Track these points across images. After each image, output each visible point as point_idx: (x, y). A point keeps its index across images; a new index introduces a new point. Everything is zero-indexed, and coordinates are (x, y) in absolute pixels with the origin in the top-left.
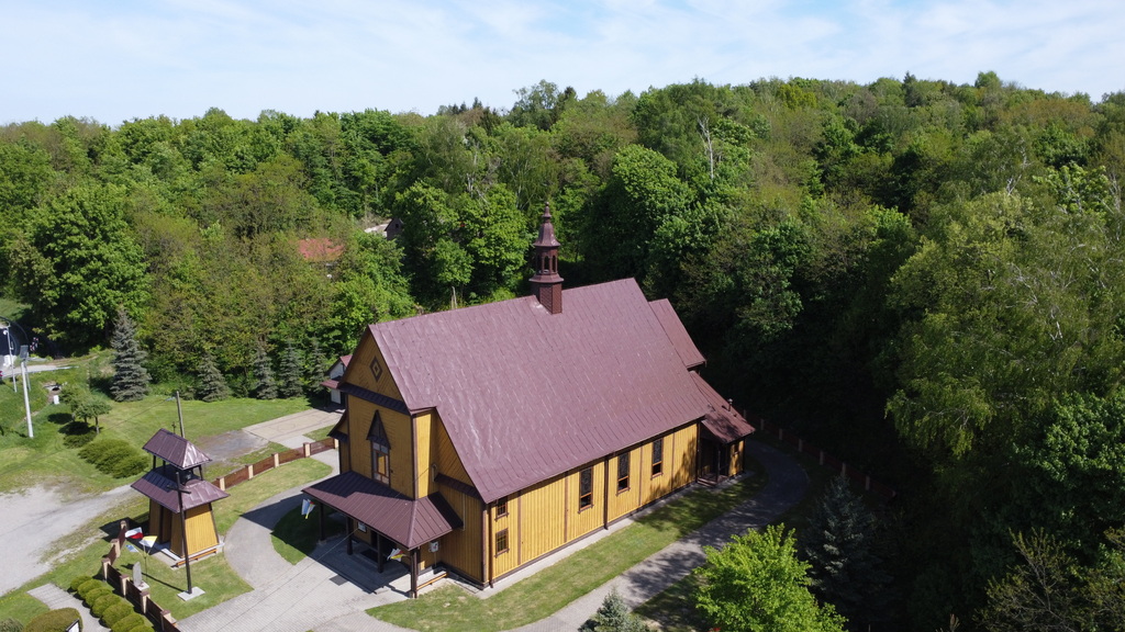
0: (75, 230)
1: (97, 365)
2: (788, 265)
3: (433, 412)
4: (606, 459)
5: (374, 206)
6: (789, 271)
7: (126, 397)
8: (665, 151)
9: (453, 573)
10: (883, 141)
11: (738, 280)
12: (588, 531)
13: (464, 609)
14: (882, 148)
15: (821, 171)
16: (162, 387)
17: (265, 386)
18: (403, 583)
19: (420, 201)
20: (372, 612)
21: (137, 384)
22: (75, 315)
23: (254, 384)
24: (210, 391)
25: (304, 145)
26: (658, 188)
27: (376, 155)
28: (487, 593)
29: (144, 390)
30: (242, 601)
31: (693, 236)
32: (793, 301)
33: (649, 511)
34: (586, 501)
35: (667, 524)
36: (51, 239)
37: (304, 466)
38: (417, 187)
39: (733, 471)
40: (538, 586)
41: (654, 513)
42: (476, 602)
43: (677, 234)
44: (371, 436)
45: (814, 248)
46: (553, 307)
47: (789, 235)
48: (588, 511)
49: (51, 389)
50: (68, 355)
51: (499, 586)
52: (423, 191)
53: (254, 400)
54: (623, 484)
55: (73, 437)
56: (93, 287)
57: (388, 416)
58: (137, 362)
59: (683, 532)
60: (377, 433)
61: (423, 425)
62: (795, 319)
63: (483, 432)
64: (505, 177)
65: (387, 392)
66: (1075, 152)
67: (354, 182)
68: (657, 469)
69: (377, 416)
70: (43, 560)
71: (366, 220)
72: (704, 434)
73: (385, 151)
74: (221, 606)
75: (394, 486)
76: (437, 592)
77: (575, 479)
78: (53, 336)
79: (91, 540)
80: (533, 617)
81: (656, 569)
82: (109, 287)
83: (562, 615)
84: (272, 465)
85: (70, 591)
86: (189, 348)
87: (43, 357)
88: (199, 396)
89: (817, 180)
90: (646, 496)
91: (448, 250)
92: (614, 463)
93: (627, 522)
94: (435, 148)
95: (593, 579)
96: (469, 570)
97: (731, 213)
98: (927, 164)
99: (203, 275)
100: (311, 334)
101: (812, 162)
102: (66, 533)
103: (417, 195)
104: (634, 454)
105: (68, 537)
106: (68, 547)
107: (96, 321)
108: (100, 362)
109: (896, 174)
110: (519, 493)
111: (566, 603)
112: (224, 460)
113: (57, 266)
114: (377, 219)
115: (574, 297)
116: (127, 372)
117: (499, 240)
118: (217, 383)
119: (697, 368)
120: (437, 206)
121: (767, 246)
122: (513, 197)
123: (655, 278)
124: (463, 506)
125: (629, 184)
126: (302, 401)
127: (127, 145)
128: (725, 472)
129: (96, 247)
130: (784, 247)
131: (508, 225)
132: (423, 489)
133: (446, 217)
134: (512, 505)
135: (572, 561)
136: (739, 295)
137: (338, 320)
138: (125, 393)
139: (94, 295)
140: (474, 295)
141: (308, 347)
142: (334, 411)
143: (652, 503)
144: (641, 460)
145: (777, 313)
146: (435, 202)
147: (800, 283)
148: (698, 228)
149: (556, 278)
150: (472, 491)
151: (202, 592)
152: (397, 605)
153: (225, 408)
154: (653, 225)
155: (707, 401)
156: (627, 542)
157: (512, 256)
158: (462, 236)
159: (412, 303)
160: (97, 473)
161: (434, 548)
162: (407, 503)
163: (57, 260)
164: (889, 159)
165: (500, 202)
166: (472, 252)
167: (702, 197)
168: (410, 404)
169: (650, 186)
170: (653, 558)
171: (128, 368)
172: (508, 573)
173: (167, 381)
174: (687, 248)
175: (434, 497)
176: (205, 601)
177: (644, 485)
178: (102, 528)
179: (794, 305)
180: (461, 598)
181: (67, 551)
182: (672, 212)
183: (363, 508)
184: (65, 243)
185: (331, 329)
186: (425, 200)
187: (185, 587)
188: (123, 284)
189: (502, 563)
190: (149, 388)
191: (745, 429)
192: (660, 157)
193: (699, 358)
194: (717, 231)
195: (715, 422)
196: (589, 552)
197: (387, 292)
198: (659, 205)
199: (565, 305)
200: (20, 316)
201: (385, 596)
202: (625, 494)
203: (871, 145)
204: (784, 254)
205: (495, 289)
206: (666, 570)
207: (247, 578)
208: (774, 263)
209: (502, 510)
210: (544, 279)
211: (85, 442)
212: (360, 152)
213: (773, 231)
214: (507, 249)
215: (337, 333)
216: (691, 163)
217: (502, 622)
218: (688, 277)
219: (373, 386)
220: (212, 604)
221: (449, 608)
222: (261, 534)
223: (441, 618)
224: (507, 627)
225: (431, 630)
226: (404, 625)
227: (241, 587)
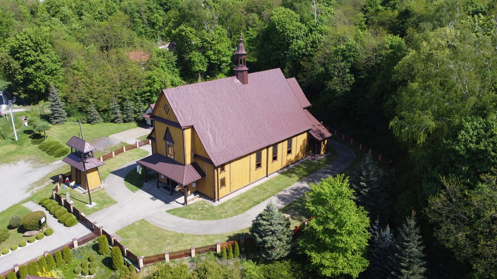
0: (28, 48)
1: (43, 109)
2: (349, 62)
3: (192, 127)
4: (267, 147)
5: (162, 36)
6: (349, 65)
7: (57, 123)
8: (294, 9)
9: (202, 195)
10: (395, 4)
11: (326, 69)
12: (259, 178)
13: (207, 210)
14: (394, 7)
15: (366, 19)
16: (72, 118)
17: (117, 117)
18: (181, 200)
19: (184, 33)
20: (168, 212)
21: (61, 117)
22: (31, 86)
23: (113, 116)
24: (93, 120)
25: (129, 8)
26: (291, 27)
27: (162, 12)
28: (217, 203)
29: (64, 119)
30: (113, 208)
31: (306, 49)
32: (350, 78)
33: (286, 170)
34: (259, 165)
35: (293, 175)
36: (17, 52)
37: (136, 152)
38: (182, 27)
39: (322, 153)
40: (238, 200)
41: (288, 170)
42: (212, 207)
43: (299, 48)
44: (165, 138)
45: (361, 54)
46: (244, 81)
47: (350, 48)
48: (259, 170)
49: (23, 119)
50: (29, 105)
51: (222, 201)
52: (185, 29)
53: (113, 124)
54: (275, 158)
55: (35, 140)
56: (38, 74)
57: (172, 130)
58: (60, 107)
59: (300, 178)
60: (168, 137)
61: (188, 133)
62: (351, 86)
63: (214, 136)
64: (221, 22)
65: (172, 119)
66: (482, 9)
67: (153, 25)
68: (289, 152)
69: (167, 130)
70: (27, 192)
71: (159, 43)
72: (310, 136)
73: (166, 11)
74: (104, 210)
75: (176, 160)
76: (195, 203)
77: (254, 156)
78: (23, 96)
79: (47, 183)
80: (236, 213)
81: (288, 193)
82: (46, 74)
83: (249, 212)
84: (123, 151)
85: (40, 204)
86: (84, 101)
87: (19, 105)
88: (89, 122)
89: (363, 23)
90: (284, 164)
91: (196, 56)
92: (271, 149)
93: (277, 174)
94: (190, 8)
95: (262, 198)
96: (209, 194)
97: (324, 38)
98: (414, 15)
99: (87, 68)
100: (136, 95)
101: (361, 14)
102: (36, 181)
103: (183, 31)
104: (280, 146)
105: (37, 182)
106: (37, 186)
107: (41, 89)
108: (44, 107)
109: (399, 20)
110: (230, 162)
111: (250, 207)
112: (102, 149)
113: (21, 65)
114: (164, 42)
115: (253, 77)
116: (56, 112)
117: (219, 52)
118: (96, 116)
119: (308, 108)
120: (191, 36)
121: (340, 53)
122: (225, 32)
123: (289, 68)
124: (206, 167)
125: (278, 25)
126: (134, 124)
127: (48, 8)
128: (319, 153)
129: (38, 56)
130: (347, 54)
131: (223, 45)
132: (188, 161)
133: (195, 41)
134: (227, 167)
135: (253, 191)
136: (327, 76)
137: (148, 88)
138: (56, 121)
139: (39, 78)
140: (208, 77)
141: (135, 100)
142: (148, 128)
143: (287, 166)
144: (282, 148)
145: (343, 84)
146: (191, 34)
147: (354, 70)
148: (309, 45)
149: (245, 68)
150: (210, 161)
151: (96, 204)
152: (179, 209)
153: (101, 127)
154: (289, 44)
155: (312, 123)
156: (276, 182)
157: (225, 59)
158: (202, 50)
159: (181, 80)
160: (47, 155)
161: (194, 185)
162: (182, 167)
163: (21, 62)
164: (396, 13)
165: (219, 34)
166: (207, 57)
167: (311, 31)
168: (182, 124)
169: (287, 26)
170: (288, 189)
171: (57, 110)
172: (225, 195)
173: (74, 116)
174: (304, 55)
175: (194, 164)
176: (97, 208)
177: (284, 158)
178: (51, 178)
179: (351, 80)
180: (206, 206)
181: (37, 188)
182: (297, 38)
183: (163, 169)
184: (24, 54)
185: (146, 92)
186: (185, 33)
187: (89, 202)
188: (51, 73)
189: (223, 191)
190: (67, 119)
191: (328, 134)
192: (293, 12)
193: (308, 104)
194: (317, 47)
195: (314, 132)
196: (260, 187)
197: (170, 76)
198: (291, 35)
199: (249, 81)
200: (6, 87)
201: (173, 205)
202: (275, 162)
203: (388, 6)
204: (347, 57)
205: (218, 74)
206: (293, 194)
207: (115, 198)
208: (343, 61)
209: (223, 169)
210: (240, 69)
211: (40, 142)
212: (155, 10)
213: (343, 47)
214: (223, 56)
215: (148, 94)
216: (306, 15)
217: (223, 215)
218: (304, 68)
219: (165, 117)
220: (101, 209)
221: (201, 210)
222: (120, 180)
223: (198, 214)
224: (226, 217)
225: (193, 219)
226: (182, 217)
227: (113, 202)
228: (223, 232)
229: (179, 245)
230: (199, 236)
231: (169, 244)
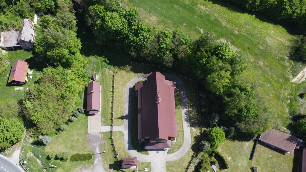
20: (168, 153)
30: (153, 165)
37: (116, 134)
42: (176, 143)
59: (181, 107)
75: (161, 142)
80: (183, 140)
83: (185, 137)
95: (182, 128)
111: (183, 135)
119: (165, 78)
152: (169, 150)
162: (165, 143)
176: (149, 169)
178: (110, 169)
180: (174, 144)
183: (159, 146)
217: (181, 143)
221: (175, 146)
223: (175, 148)
224: (183, 143)
225: (177, 151)
226: (173, 152)
227: (150, 163)
228: (188, 149)
229: (184, 162)
230: (185, 155)
231: (182, 164)
